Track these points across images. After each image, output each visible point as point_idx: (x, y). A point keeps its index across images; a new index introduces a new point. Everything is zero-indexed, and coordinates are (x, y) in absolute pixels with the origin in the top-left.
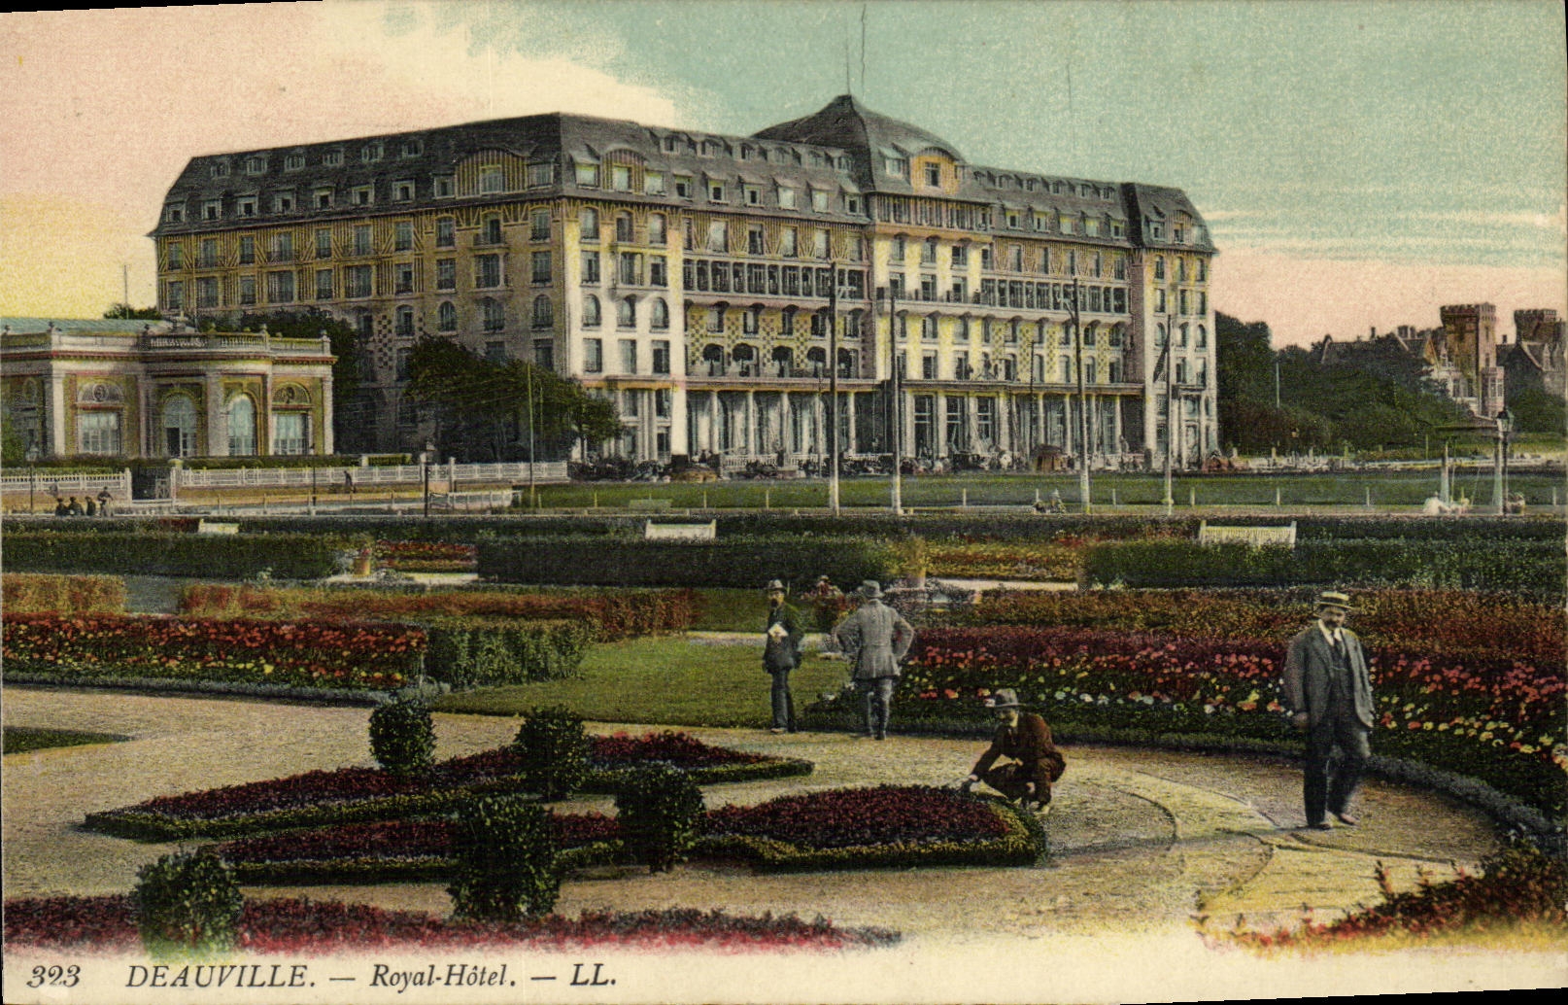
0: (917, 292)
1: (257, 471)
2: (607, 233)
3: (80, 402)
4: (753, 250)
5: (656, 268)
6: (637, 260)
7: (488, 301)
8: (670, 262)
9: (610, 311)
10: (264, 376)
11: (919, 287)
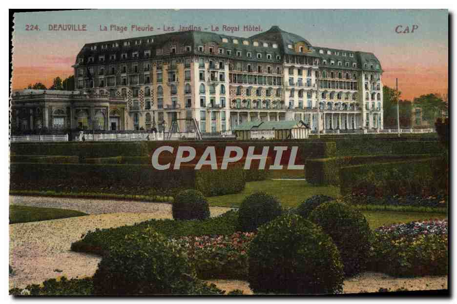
0: (297, 83)
1: (106, 135)
2: (207, 65)
3: (54, 115)
4: (249, 71)
5: (221, 76)
6: (216, 73)
7: (172, 86)
8: (225, 74)
9: (208, 88)
10: (107, 107)
11: (297, 81)
